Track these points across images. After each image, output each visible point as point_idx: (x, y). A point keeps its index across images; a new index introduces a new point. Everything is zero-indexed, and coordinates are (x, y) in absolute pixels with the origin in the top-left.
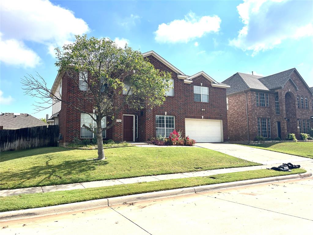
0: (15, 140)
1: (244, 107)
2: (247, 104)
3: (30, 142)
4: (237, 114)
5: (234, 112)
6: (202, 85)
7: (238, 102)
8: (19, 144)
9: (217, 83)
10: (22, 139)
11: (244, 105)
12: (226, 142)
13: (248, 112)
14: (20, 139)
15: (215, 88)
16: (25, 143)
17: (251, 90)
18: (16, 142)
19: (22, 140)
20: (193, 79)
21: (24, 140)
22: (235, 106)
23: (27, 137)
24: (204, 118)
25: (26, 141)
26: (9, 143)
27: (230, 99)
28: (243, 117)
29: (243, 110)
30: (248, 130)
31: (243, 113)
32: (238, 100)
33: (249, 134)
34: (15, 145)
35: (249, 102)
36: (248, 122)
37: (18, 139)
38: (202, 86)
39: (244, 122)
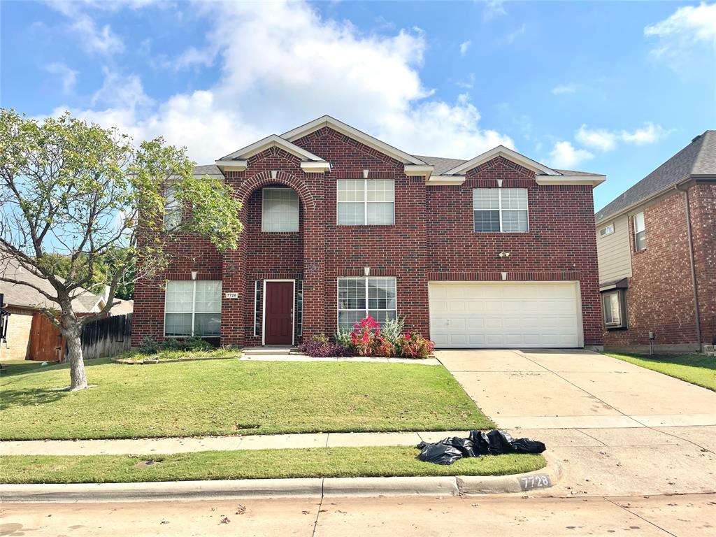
0: (97, 340)
1: (683, 237)
2: (691, 227)
3: (124, 343)
4: (668, 259)
5: (659, 254)
6: (500, 185)
7: (667, 222)
8: (104, 349)
9: (554, 173)
10: (108, 337)
11: (684, 229)
12: (594, 348)
13: (693, 252)
14: (105, 338)
15: (549, 188)
16: (114, 347)
17: (697, 181)
18: (98, 344)
19: (108, 340)
20: (470, 173)
21: (112, 339)
22: (662, 235)
23: (117, 334)
24: (508, 279)
25: (116, 341)
26: (86, 348)
27: (649, 216)
28: (682, 268)
29: (681, 245)
30: (695, 309)
31: (682, 255)
32: (667, 215)
33: (700, 323)
34: (96, 350)
35: (696, 217)
36: (696, 285)
37: (101, 338)
38: (503, 187)
39: (685, 285)
